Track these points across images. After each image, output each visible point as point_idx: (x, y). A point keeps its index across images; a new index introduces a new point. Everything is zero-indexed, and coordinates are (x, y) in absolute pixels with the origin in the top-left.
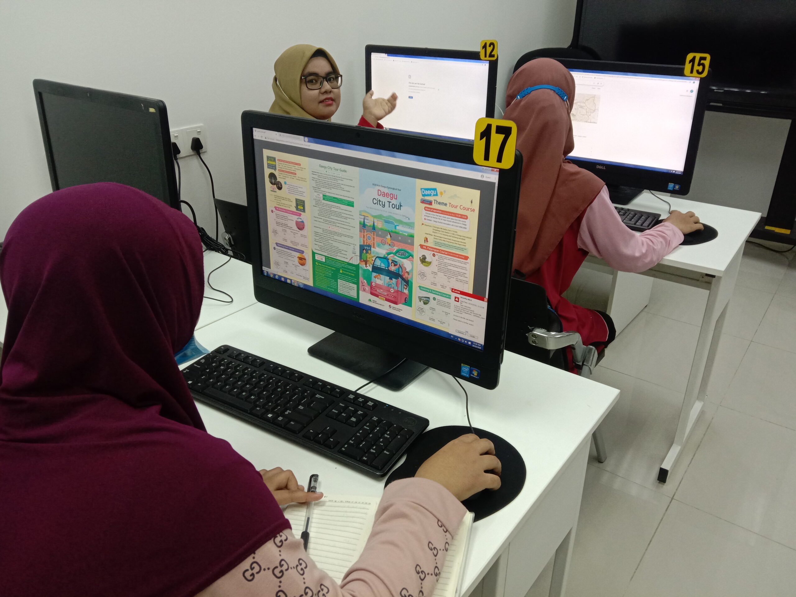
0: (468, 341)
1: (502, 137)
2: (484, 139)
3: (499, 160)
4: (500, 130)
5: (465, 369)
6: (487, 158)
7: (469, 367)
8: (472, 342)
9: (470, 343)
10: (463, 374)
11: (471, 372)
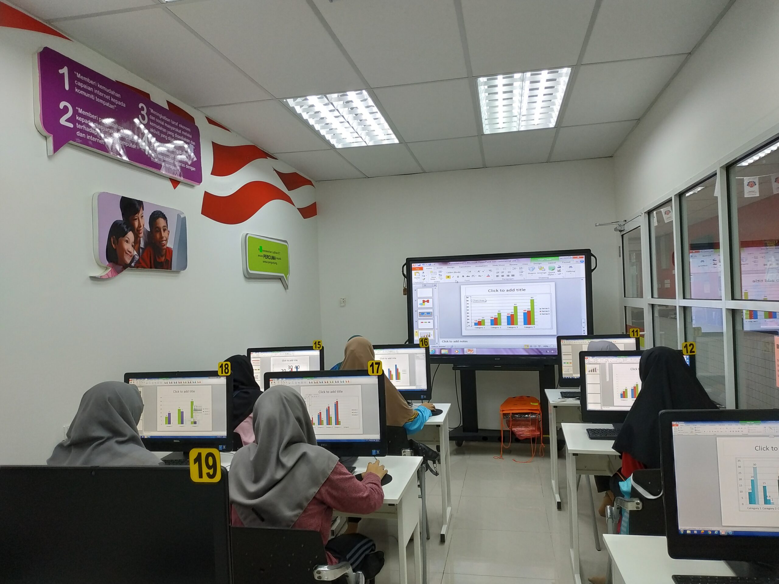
0: (373, 440)
1: (377, 365)
2: (372, 367)
3: (377, 372)
4: (376, 363)
5: (374, 452)
6: (373, 372)
7: (375, 450)
8: (375, 440)
9: (374, 440)
10: (373, 454)
11: (376, 452)
